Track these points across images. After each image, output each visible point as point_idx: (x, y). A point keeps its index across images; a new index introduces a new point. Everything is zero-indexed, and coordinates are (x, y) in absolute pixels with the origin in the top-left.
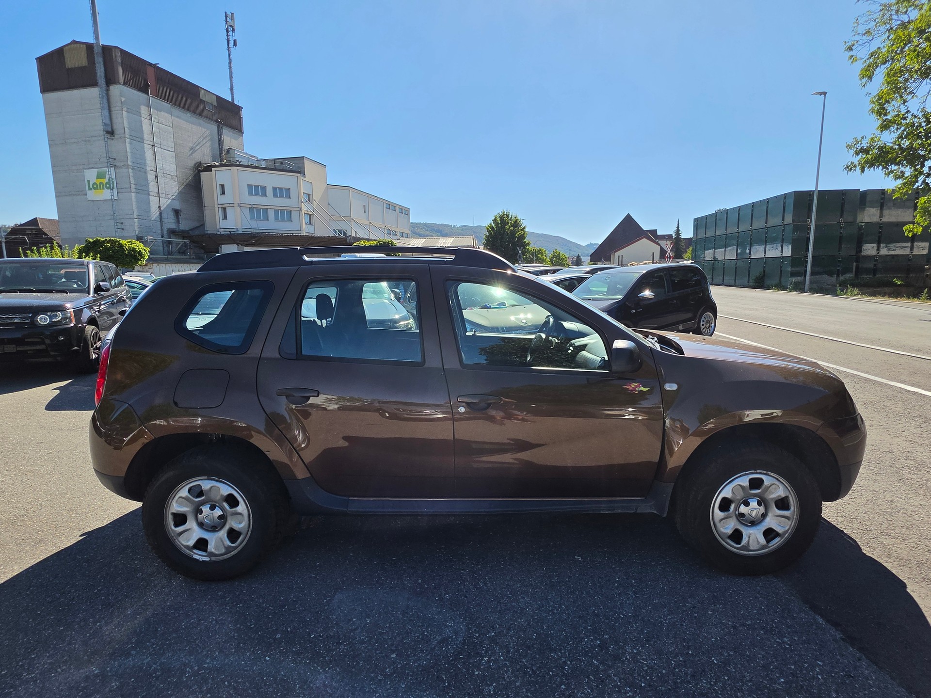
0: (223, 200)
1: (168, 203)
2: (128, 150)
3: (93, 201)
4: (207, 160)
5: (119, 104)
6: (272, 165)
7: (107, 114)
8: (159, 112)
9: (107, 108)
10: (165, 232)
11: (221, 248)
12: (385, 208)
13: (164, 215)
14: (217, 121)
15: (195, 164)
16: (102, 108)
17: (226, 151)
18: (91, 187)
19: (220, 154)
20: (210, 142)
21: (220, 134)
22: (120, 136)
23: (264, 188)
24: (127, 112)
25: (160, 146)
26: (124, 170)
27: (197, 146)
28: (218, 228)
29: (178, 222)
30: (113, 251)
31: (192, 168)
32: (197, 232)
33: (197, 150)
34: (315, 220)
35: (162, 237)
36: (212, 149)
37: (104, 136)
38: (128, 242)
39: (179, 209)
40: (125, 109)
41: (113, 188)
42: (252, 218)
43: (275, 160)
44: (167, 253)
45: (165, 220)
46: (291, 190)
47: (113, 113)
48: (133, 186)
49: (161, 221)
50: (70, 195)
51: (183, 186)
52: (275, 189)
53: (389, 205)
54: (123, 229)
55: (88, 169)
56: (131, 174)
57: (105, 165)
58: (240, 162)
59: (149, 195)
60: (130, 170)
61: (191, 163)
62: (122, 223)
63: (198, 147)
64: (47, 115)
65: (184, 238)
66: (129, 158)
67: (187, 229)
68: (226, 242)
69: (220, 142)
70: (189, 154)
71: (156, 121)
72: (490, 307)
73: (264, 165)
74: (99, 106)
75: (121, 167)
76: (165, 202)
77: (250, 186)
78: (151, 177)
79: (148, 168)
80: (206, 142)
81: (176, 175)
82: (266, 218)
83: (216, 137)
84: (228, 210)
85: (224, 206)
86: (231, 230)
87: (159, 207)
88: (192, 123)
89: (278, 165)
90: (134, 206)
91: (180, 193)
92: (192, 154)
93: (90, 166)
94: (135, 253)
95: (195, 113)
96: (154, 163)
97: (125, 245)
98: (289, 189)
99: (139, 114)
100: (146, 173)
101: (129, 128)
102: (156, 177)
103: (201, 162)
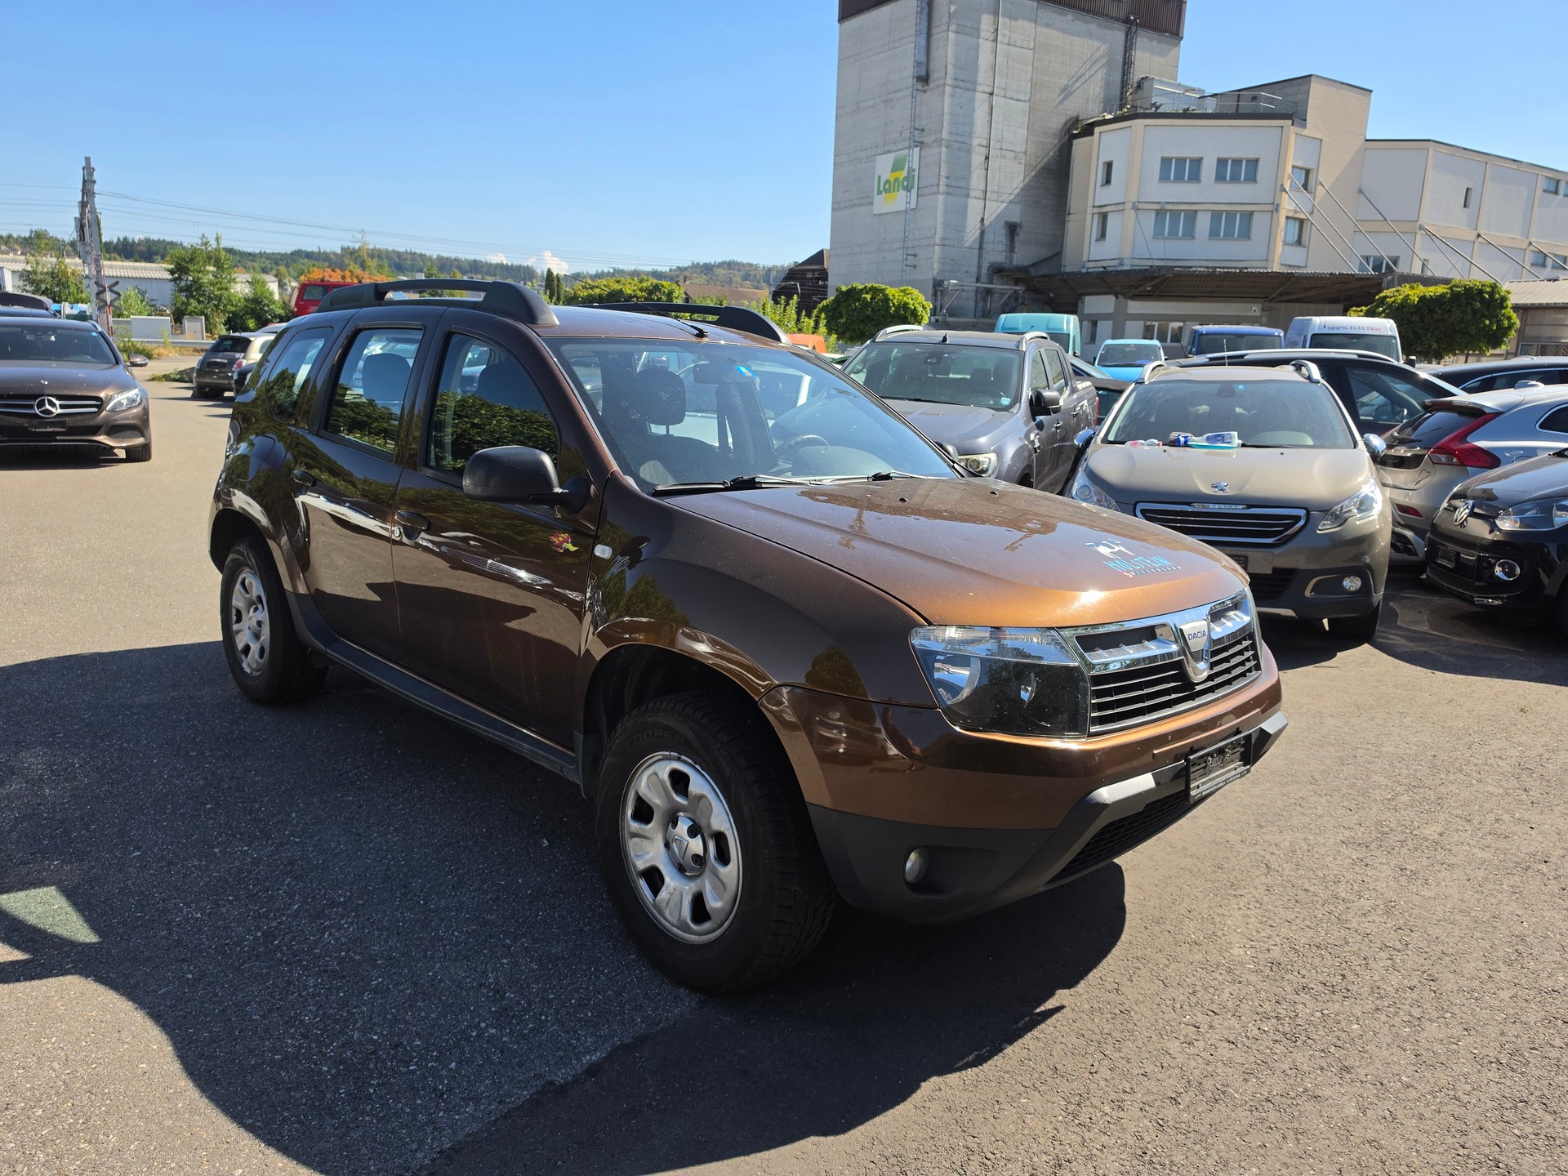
0: (1105, 196)
1: (999, 210)
2: (946, 109)
3: (880, 215)
4: (1092, 110)
5: (945, 19)
6: (1230, 105)
7: (923, 42)
8: (1013, 22)
9: (926, 31)
10: (984, 271)
11: (1083, 302)
12: (1539, 192)
13: (988, 237)
14: (1126, 21)
15: (1066, 124)
16: (918, 33)
17: (1135, 85)
18: (881, 189)
19: (1122, 93)
20: (1104, 71)
21: (1128, 48)
22: (937, 83)
23: (1197, 163)
24: (956, 32)
25: (1003, 93)
26: (934, 151)
27: (1076, 81)
28: (1085, 258)
29: (1011, 249)
30: (873, 309)
31: (1058, 133)
32: (1044, 270)
33: (1074, 91)
34: (1312, 236)
35: (978, 280)
36: (1107, 85)
37: (913, 86)
38: (901, 291)
39: (1018, 221)
40: (953, 27)
41: (912, 187)
42: (1158, 234)
43: (1238, 94)
44: (980, 314)
45: (988, 247)
46: (1261, 163)
47: (934, 38)
48: (943, 181)
49: (981, 248)
50: (852, 206)
51: (1033, 173)
52: (1222, 162)
53: (1558, 182)
54: (915, 267)
55: (883, 154)
56: (944, 157)
57: (907, 144)
58: (1157, 108)
59: (968, 196)
60: (944, 150)
61: (1057, 122)
62: (915, 255)
63: (1078, 85)
64: (841, 60)
65: (1017, 282)
66: (945, 124)
67: (1026, 264)
68: (1095, 290)
69: (1127, 63)
70: (1057, 101)
71: (1006, 41)
72: (1186, 442)
73: (1211, 107)
74: (912, 30)
75: (930, 146)
76: (995, 209)
77: (1166, 162)
78: (977, 159)
79: (975, 142)
80: (1096, 72)
81: (1024, 150)
82: (1190, 233)
83: (1119, 58)
84: (1111, 221)
85: (1104, 210)
86: (1104, 264)
87: (982, 220)
88: (1073, 34)
89: (1246, 105)
90: (940, 219)
91: (1027, 188)
92: (1063, 100)
93: (887, 148)
94: (905, 313)
95: (1083, 10)
96: (986, 131)
97: (891, 298)
98: (1257, 161)
99: (976, 32)
100: (969, 152)
101: (955, 66)
102: (987, 158)
103: (1078, 117)
